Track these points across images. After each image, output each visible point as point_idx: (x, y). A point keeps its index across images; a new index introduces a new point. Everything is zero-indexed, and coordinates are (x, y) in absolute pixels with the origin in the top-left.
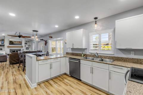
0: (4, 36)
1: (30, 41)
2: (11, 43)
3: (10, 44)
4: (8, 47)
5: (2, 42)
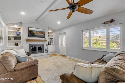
0: (21, 23)
3: (29, 37)
4: (27, 41)
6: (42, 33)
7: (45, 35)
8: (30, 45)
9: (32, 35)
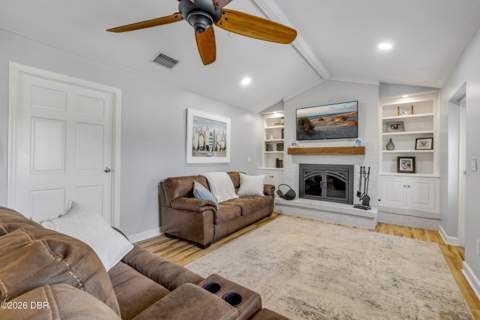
0: (282, 101)
2: (305, 129)
3: (298, 139)
4: (292, 152)
6: (344, 119)
7: (357, 124)
8: (301, 165)
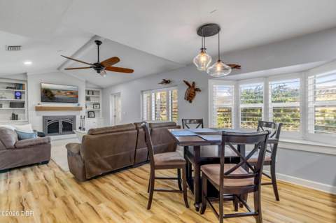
0: (25, 74)
1: (99, 92)
2: (47, 95)
4: (38, 109)
5: (18, 94)
6: (72, 93)
7: (77, 97)
8: (44, 117)
9: (49, 97)
